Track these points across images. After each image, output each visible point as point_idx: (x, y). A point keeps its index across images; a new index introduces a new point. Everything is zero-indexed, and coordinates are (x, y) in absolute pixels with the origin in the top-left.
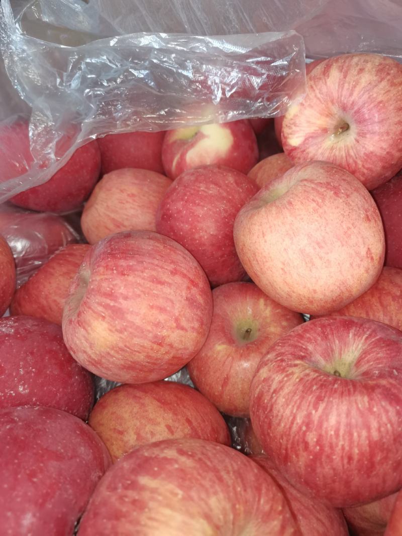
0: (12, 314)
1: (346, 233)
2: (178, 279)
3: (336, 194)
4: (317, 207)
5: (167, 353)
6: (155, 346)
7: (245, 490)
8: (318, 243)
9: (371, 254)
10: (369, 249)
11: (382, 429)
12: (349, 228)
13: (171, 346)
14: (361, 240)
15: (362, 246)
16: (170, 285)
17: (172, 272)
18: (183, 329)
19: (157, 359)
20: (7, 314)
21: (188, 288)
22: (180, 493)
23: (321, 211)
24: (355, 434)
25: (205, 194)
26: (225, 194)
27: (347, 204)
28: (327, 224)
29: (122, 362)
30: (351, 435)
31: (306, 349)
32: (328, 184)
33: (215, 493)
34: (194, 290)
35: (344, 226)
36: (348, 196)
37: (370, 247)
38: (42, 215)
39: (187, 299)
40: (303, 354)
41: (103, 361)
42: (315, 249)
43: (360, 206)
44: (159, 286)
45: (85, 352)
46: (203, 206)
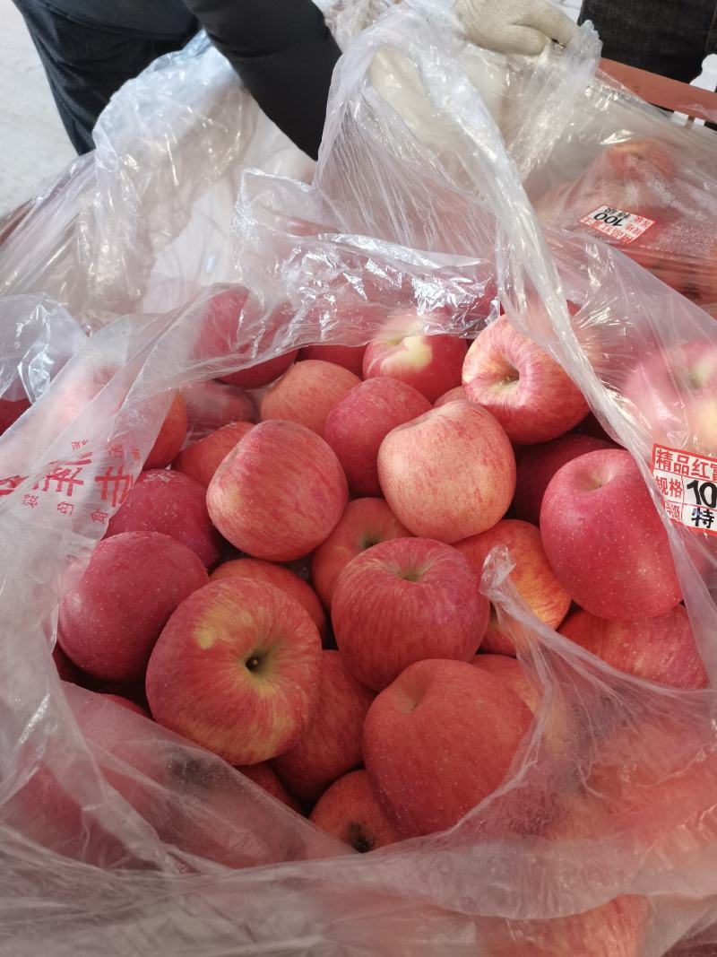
0: (172, 469)
1: (456, 469)
2: (309, 471)
3: (460, 434)
4: (438, 441)
5: (282, 530)
6: (273, 520)
7: (288, 616)
8: (430, 471)
9: (479, 494)
10: (478, 490)
11: (404, 614)
12: (461, 466)
13: (287, 523)
14: (470, 479)
15: (470, 485)
16: (299, 473)
17: (306, 464)
18: (301, 513)
19: (274, 533)
20: (168, 468)
21: (317, 481)
22: (241, 595)
23: (441, 444)
24: (384, 612)
25: (372, 406)
26: (390, 411)
27: (467, 445)
28: (442, 457)
29: (244, 525)
30: (381, 612)
31: (388, 554)
32: (458, 423)
33: (265, 606)
34: (323, 486)
35: (457, 462)
36: (471, 439)
37: (480, 488)
38: (227, 387)
39: (313, 490)
40: (383, 556)
41: (230, 520)
42: (426, 475)
43: (480, 450)
44: (290, 472)
45: (218, 509)
46: (366, 417)
